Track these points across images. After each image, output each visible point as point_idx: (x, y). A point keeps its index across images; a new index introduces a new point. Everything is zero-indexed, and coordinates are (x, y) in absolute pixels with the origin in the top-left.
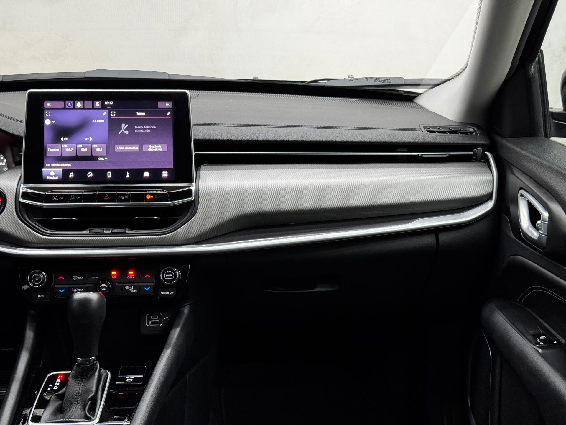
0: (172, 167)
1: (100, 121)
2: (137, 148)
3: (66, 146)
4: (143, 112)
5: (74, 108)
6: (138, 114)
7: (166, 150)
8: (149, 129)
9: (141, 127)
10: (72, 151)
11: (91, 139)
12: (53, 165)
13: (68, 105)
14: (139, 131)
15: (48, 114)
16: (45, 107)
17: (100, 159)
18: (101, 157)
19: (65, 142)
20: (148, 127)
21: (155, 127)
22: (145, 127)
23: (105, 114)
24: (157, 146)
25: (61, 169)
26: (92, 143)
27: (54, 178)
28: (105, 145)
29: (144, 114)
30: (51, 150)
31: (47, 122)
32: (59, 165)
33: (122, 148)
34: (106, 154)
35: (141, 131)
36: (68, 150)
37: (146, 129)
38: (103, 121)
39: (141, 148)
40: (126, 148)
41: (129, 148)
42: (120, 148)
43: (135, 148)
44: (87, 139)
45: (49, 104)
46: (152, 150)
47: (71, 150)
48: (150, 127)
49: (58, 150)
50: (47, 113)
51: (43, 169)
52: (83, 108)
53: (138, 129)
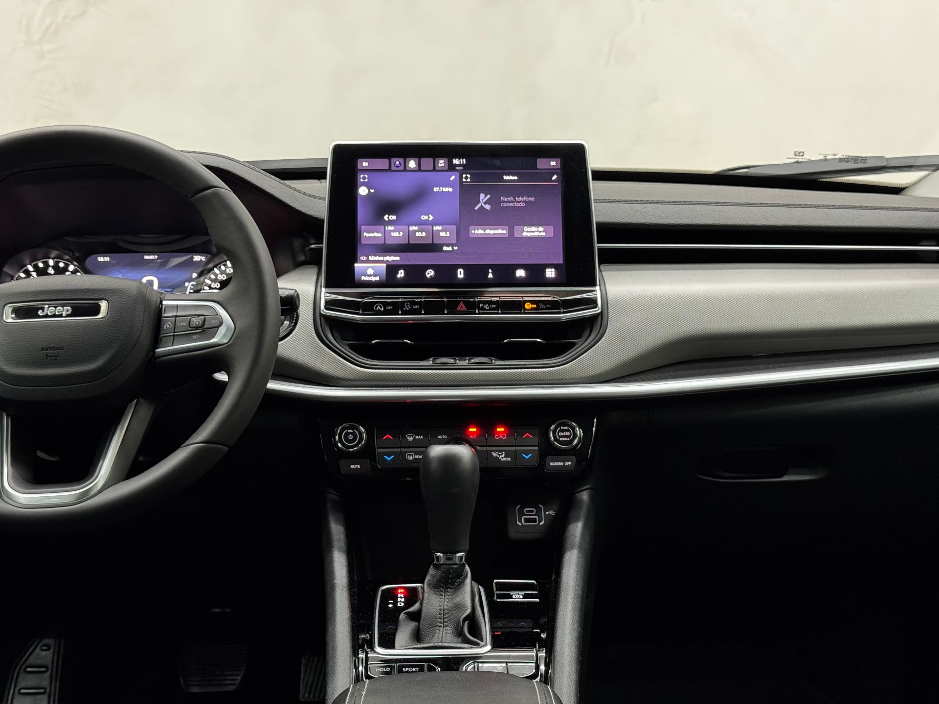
0: (561, 262)
1: (446, 189)
2: (504, 232)
3: (391, 228)
4: (513, 175)
5: (405, 170)
6: (506, 178)
7: (552, 235)
8: (523, 202)
9: (511, 199)
10: (401, 236)
11: (431, 218)
12: (371, 258)
13: (395, 164)
14: (507, 205)
15: (364, 178)
16: (359, 168)
17: (445, 248)
18: (448, 245)
19: (390, 223)
20: (522, 199)
21: (532, 199)
22: (518, 199)
23: (453, 178)
24: (537, 228)
25: (385, 265)
26: (433, 224)
27: (373, 279)
28: (454, 228)
29: (516, 178)
30: (368, 235)
31: (363, 191)
32: (381, 258)
33: (480, 232)
34: (454, 242)
35: (510, 205)
36: (396, 234)
37: (519, 202)
38: (451, 190)
39: (511, 232)
40: (488, 231)
41: (492, 232)
42: (478, 232)
43: (502, 232)
44: (426, 217)
45: (365, 164)
46: (529, 234)
47: (400, 234)
48: (525, 198)
49: (380, 235)
50: (362, 178)
51: (356, 265)
52: (419, 169)
53: (506, 202)
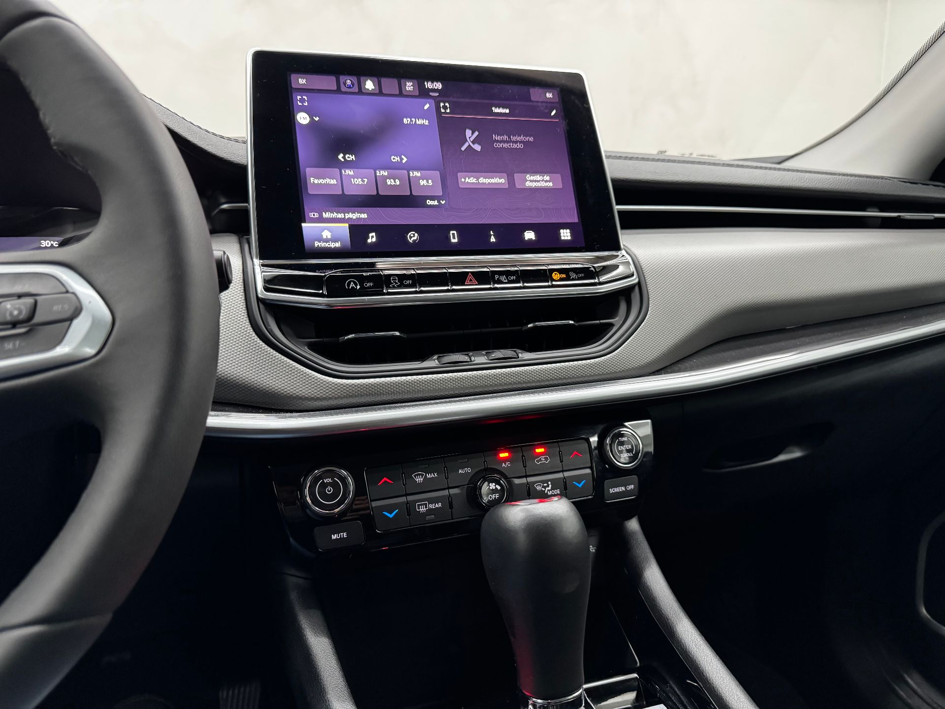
0: (576, 220)
1: (420, 122)
2: (502, 181)
3: (350, 172)
4: (503, 108)
5: (361, 91)
6: (496, 110)
7: (561, 186)
8: (520, 142)
9: (505, 137)
10: (365, 183)
11: (405, 160)
12: (326, 215)
13: (345, 84)
14: (501, 145)
15: (302, 101)
16: (294, 86)
17: (429, 202)
18: (432, 198)
19: (347, 164)
20: (519, 139)
21: (531, 139)
22: (514, 138)
23: (427, 107)
24: (541, 177)
25: (347, 225)
26: (408, 168)
27: (333, 245)
28: (437, 174)
29: (507, 111)
30: (316, 181)
31: (302, 118)
32: (340, 216)
33: (472, 180)
34: (441, 194)
35: (505, 145)
36: (359, 181)
37: (516, 142)
38: (426, 123)
39: (511, 181)
40: (482, 180)
41: (487, 181)
42: (469, 180)
43: (499, 181)
44: (397, 159)
45: (302, 81)
46: (534, 185)
47: (363, 181)
48: (522, 138)
49: (334, 182)
50: (299, 99)
51: (303, 225)
52: (380, 92)
53: (500, 142)
